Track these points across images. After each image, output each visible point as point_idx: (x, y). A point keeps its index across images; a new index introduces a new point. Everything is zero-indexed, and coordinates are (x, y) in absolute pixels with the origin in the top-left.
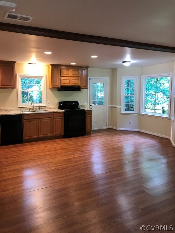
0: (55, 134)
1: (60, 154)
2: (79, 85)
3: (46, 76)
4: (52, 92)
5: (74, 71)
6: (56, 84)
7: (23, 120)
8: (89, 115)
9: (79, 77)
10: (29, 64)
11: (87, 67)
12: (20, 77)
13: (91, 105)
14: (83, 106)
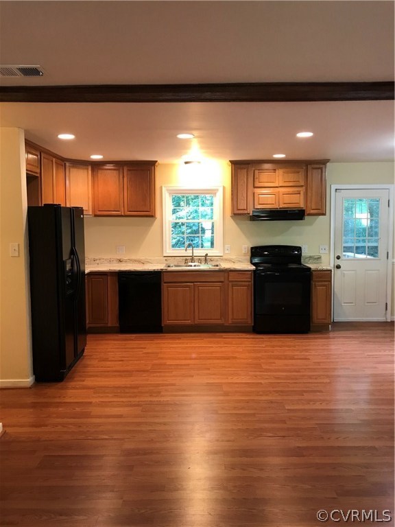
0: (230, 322)
1: (209, 369)
2: (302, 205)
3: (224, 188)
4: (237, 224)
5: (288, 173)
6: (242, 205)
7: (162, 283)
8: (322, 281)
9: (302, 186)
10: (186, 163)
11: (324, 162)
12: (170, 194)
13: (338, 258)
14: (315, 259)
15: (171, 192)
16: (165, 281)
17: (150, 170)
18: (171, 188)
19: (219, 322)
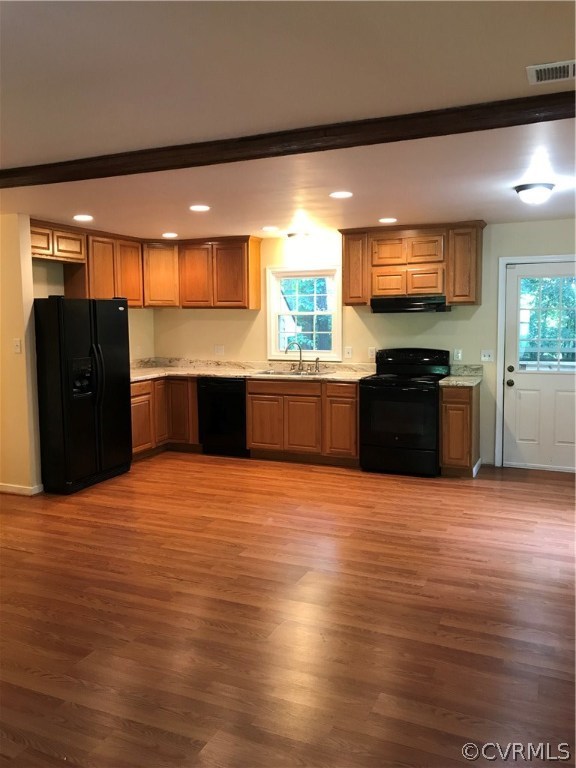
0: (328, 451)
2: (440, 290)
4: (360, 316)
5: (419, 242)
6: (356, 292)
7: (247, 394)
8: (456, 403)
9: (440, 262)
10: (290, 235)
12: (277, 277)
13: (511, 369)
14: (473, 370)
15: (279, 275)
16: (251, 391)
17: (241, 248)
18: (278, 270)
19: (314, 450)
